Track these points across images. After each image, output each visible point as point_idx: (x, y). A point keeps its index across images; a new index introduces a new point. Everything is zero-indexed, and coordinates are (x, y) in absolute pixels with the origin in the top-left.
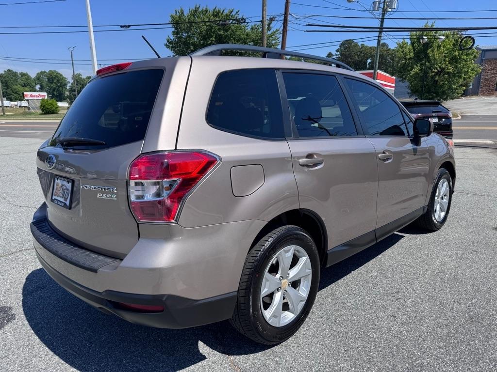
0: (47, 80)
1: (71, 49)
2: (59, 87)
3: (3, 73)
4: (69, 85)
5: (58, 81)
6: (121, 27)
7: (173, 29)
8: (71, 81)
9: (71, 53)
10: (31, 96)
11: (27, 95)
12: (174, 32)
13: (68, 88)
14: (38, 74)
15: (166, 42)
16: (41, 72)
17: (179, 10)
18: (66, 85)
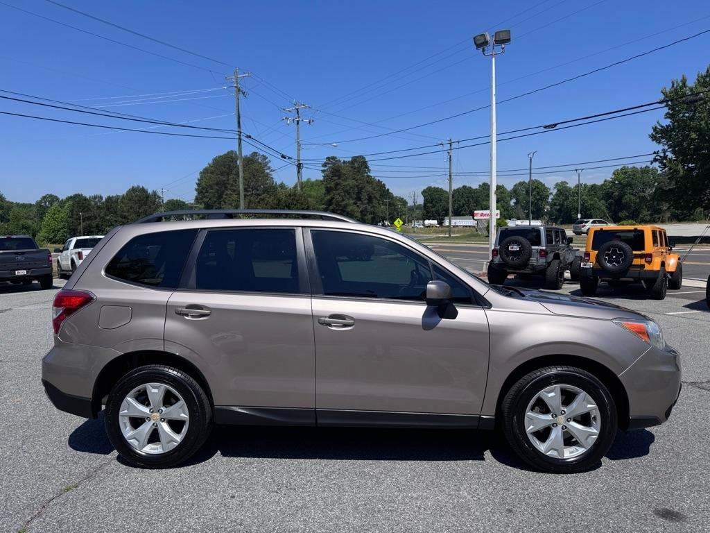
0: (525, 192)
1: (531, 155)
2: (538, 200)
3: (478, 187)
4: (551, 197)
5: (538, 193)
6: (545, 127)
7: (666, 110)
8: (555, 192)
9: (531, 160)
10: (482, 215)
11: (477, 214)
12: (668, 113)
13: (550, 200)
14: (515, 186)
15: (652, 131)
16: (520, 183)
17: (679, 81)
18: (547, 197)
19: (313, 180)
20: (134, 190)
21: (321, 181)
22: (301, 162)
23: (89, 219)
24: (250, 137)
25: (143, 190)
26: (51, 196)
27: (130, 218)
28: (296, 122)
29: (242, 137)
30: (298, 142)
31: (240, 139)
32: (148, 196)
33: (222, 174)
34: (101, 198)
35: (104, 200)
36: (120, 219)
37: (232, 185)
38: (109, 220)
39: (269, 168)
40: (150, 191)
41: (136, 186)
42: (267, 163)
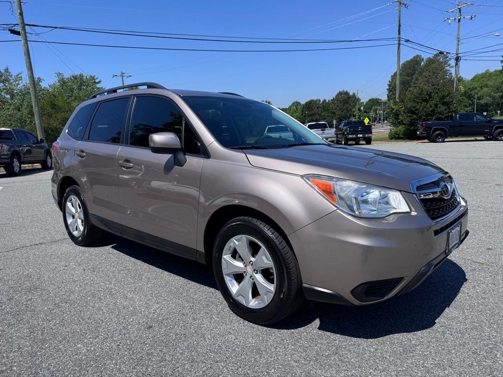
19: (492, 70)
20: (340, 93)
21: (500, 71)
22: (459, 55)
23: (312, 115)
24: (408, 41)
25: (347, 93)
26: (297, 102)
27: (337, 113)
28: (457, 21)
29: (401, 42)
30: (459, 38)
31: (399, 44)
32: (349, 97)
33: (408, 75)
34: (320, 101)
35: (321, 102)
36: (331, 114)
37: (415, 83)
38: (323, 116)
39: (449, 65)
40: (351, 94)
41: (342, 90)
42: (448, 61)
